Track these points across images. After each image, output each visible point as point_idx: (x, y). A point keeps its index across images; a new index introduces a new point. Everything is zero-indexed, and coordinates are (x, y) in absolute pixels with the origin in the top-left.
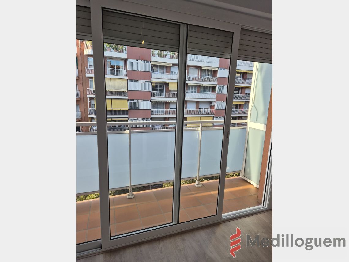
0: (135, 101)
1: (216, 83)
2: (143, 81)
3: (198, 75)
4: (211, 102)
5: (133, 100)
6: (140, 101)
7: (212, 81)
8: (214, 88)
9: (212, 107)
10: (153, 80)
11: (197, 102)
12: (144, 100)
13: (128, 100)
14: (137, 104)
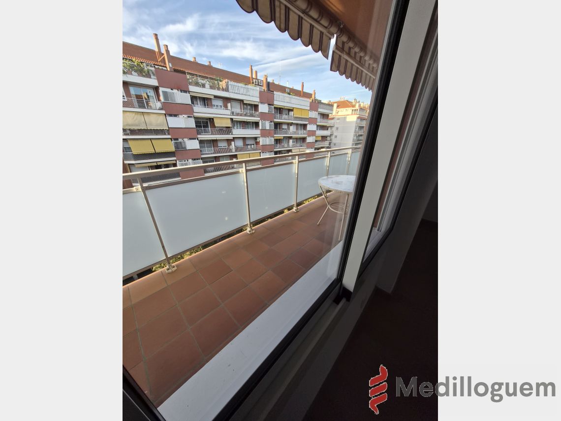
0: (180, 140)
1: (259, 119)
2: (186, 116)
3: (241, 109)
4: (256, 138)
5: (177, 139)
6: (186, 140)
7: (254, 117)
8: (256, 124)
9: (257, 143)
10: (196, 115)
11: (244, 139)
12: (190, 139)
13: (171, 139)
14: (183, 144)
